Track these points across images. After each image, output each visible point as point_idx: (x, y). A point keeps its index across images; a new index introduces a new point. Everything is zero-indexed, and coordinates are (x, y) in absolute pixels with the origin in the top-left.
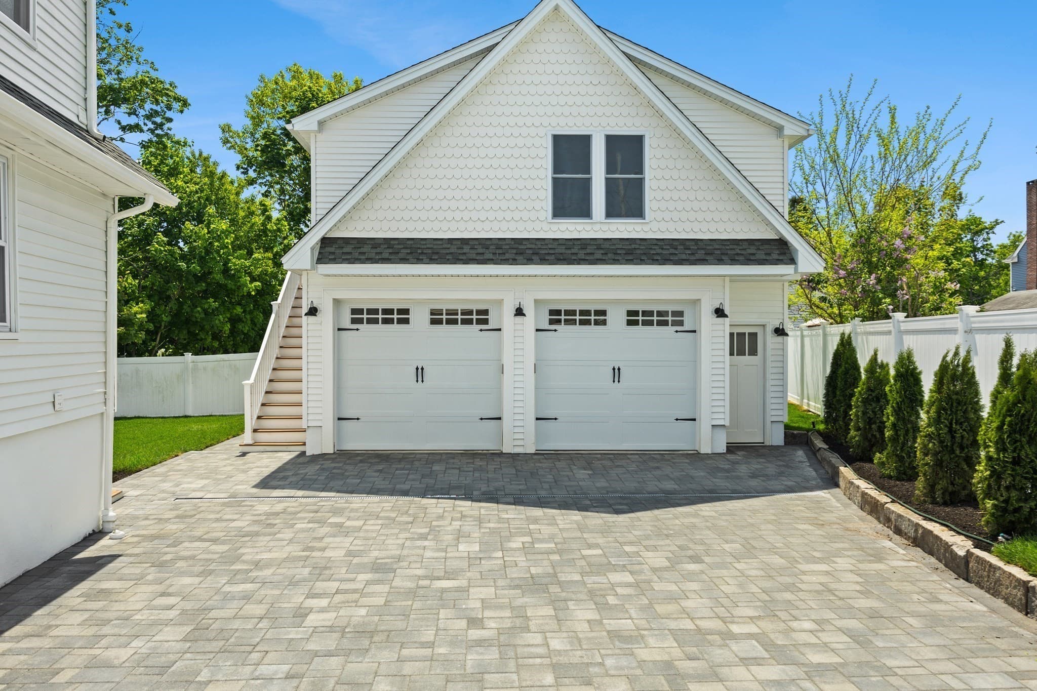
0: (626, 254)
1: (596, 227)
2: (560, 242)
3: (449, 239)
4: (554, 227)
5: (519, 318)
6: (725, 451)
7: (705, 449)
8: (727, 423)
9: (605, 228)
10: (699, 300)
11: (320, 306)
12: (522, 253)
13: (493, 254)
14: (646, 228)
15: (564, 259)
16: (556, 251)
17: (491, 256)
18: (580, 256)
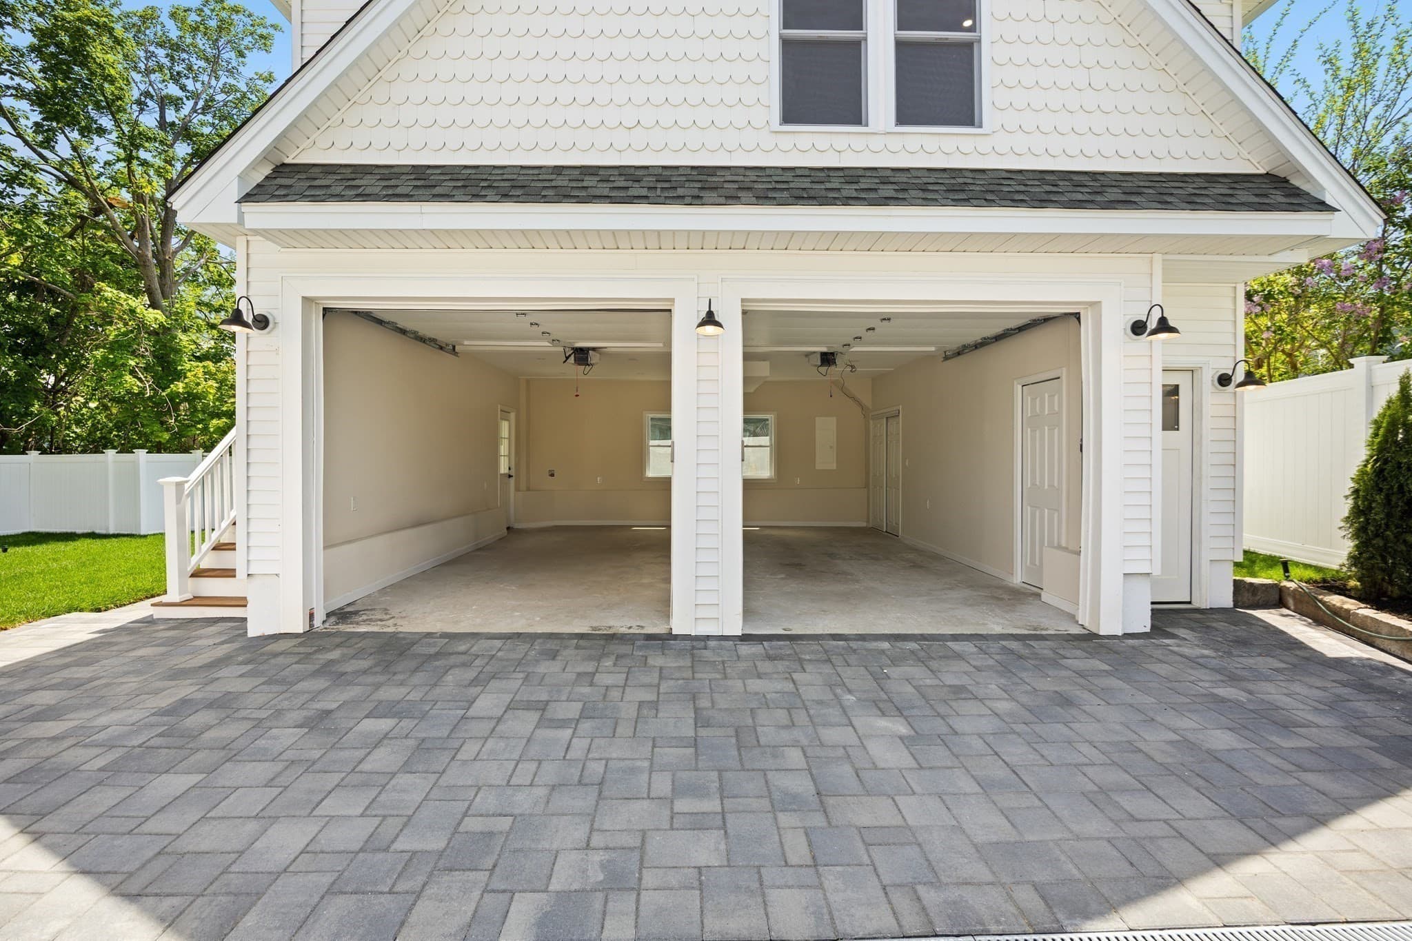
0: (948, 191)
1: (877, 143)
2: (799, 172)
3: (556, 167)
4: (786, 142)
5: (710, 329)
6: (1148, 630)
7: (1110, 626)
8: (1157, 571)
9: (895, 143)
10: (1100, 302)
11: (275, 313)
12: (716, 188)
13: (649, 188)
14: (984, 145)
15: (814, 198)
16: (792, 185)
17: (644, 192)
18: (845, 193)
